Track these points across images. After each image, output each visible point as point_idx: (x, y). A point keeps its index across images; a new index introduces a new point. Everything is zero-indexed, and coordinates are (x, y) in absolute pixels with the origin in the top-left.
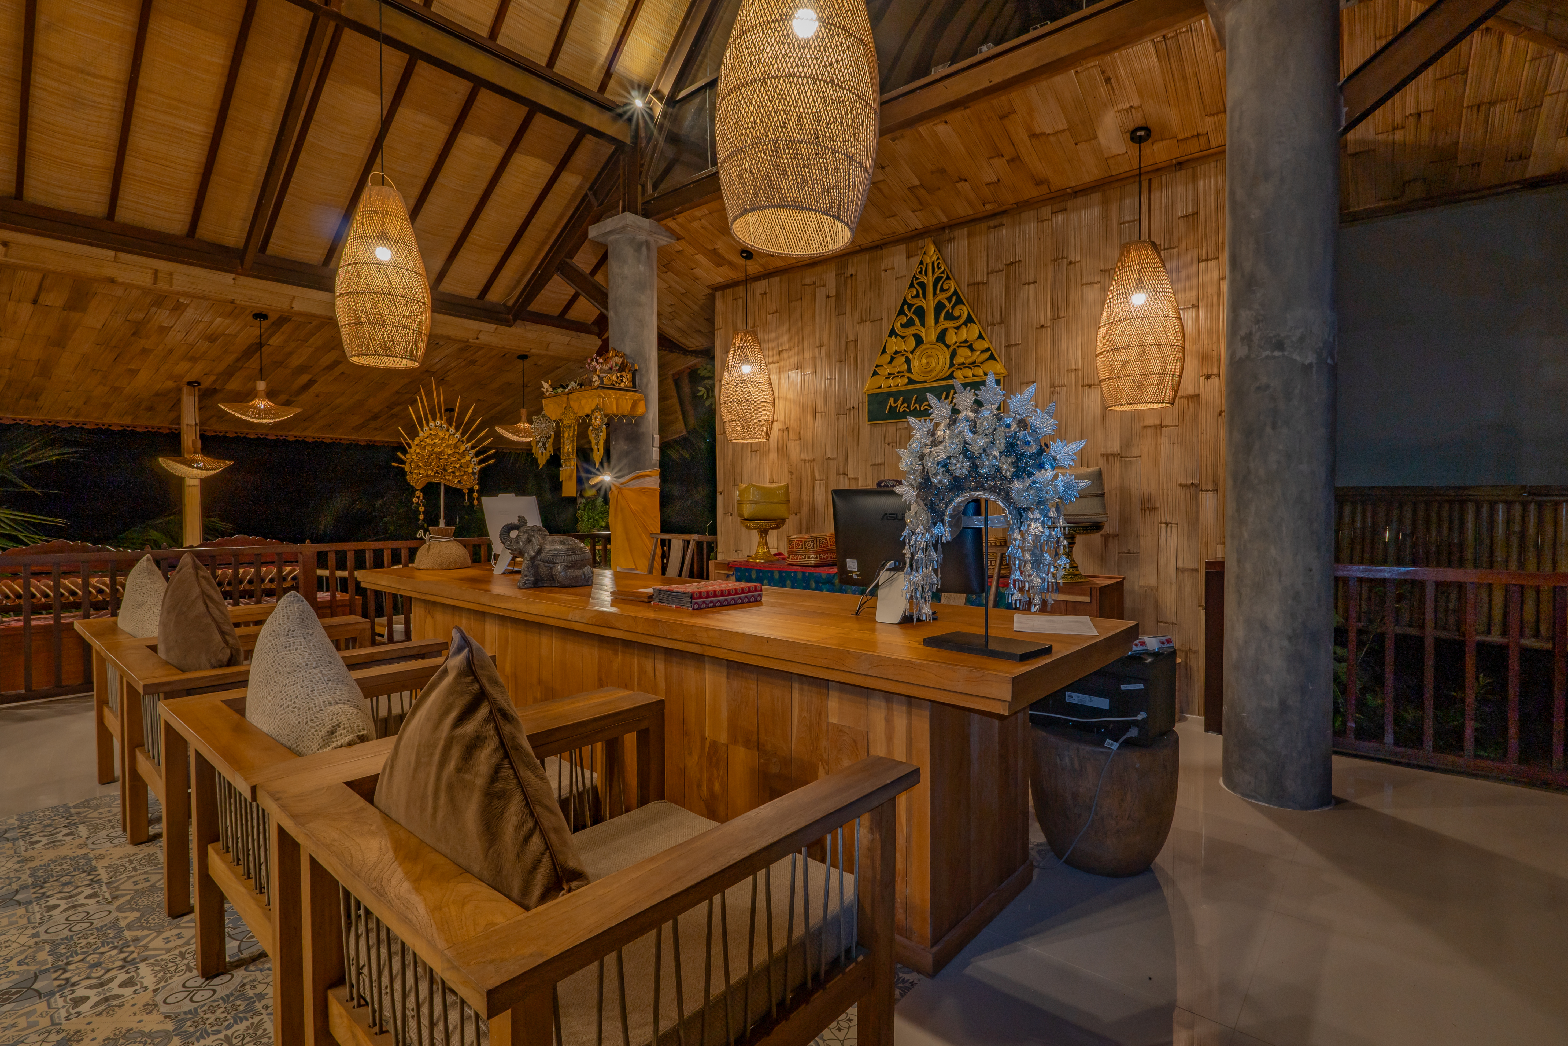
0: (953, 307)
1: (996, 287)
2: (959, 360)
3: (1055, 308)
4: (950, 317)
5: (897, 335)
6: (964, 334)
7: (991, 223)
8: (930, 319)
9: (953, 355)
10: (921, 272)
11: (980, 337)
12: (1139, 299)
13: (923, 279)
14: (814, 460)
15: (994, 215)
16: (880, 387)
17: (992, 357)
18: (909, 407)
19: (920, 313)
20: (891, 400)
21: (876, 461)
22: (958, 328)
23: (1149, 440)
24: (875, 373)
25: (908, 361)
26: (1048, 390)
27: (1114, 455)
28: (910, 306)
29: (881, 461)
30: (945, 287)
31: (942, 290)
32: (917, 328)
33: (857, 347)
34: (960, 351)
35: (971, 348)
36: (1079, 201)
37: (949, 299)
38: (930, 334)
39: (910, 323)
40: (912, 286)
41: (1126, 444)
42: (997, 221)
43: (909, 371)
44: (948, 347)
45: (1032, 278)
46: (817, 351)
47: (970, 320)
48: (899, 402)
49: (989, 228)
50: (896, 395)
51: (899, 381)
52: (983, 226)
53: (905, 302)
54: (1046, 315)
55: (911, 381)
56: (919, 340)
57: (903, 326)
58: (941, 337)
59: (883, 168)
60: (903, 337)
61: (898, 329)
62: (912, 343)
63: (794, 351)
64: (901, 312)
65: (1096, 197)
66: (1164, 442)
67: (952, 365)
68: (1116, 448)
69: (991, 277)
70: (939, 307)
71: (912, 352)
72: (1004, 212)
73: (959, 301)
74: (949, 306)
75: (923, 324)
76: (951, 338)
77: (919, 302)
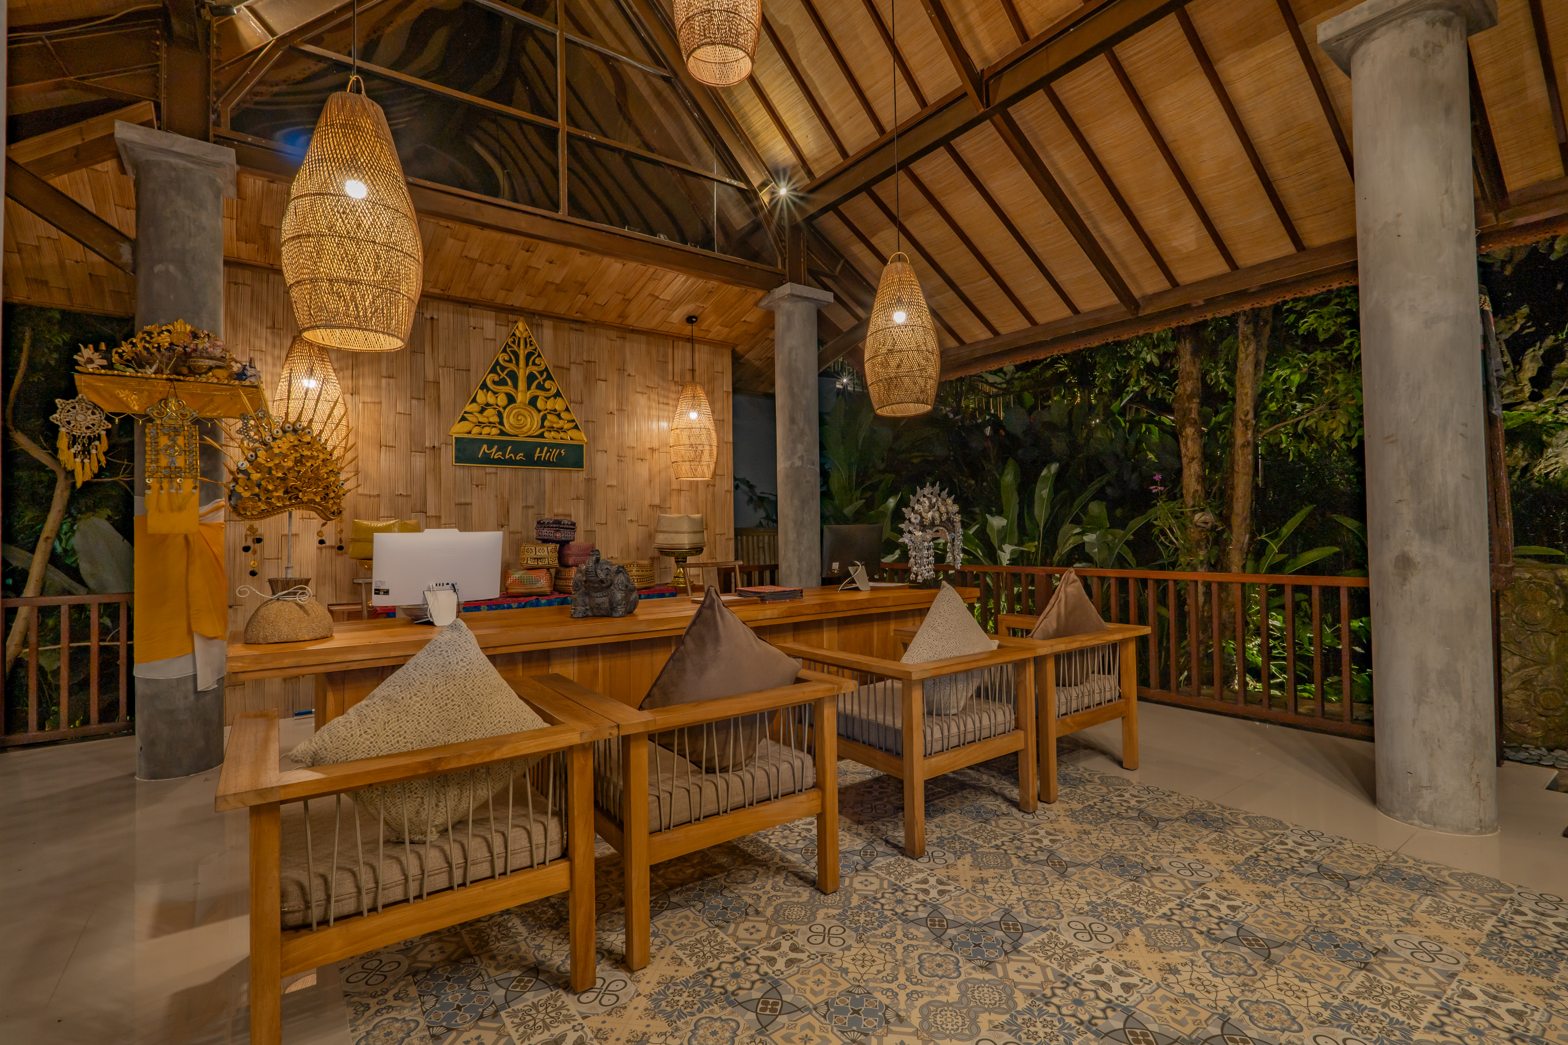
0: (544, 381)
1: (576, 375)
2: (546, 423)
3: (620, 403)
4: (540, 387)
5: (488, 390)
6: (550, 405)
7: (573, 326)
8: (522, 384)
9: (544, 418)
10: (514, 342)
11: (567, 410)
12: (693, 415)
13: (515, 348)
14: (378, 495)
15: (576, 321)
16: (470, 433)
17: (576, 427)
18: (504, 455)
19: (513, 376)
20: (485, 447)
21: (463, 501)
22: (548, 398)
23: (674, 498)
24: (463, 419)
25: (500, 415)
26: (615, 459)
27: (657, 506)
28: (503, 369)
29: (468, 500)
30: (537, 362)
31: (534, 364)
32: (509, 389)
33: (438, 389)
34: (549, 417)
35: (559, 416)
36: (635, 336)
37: (541, 373)
38: (522, 397)
39: (502, 382)
40: (504, 351)
41: (663, 500)
42: (578, 326)
43: (501, 423)
44: (539, 411)
45: (603, 377)
46: (384, 381)
47: (558, 395)
48: (494, 450)
49: (571, 329)
50: (491, 443)
51: (486, 430)
52: (566, 325)
53: (497, 363)
54: (613, 406)
55: (502, 433)
56: (511, 400)
57: (494, 383)
58: (533, 402)
59: (551, 263)
60: (495, 393)
61: (489, 383)
62: (502, 400)
63: (348, 373)
64: (493, 370)
65: (643, 338)
66: (682, 500)
67: (542, 426)
68: (657, 501)
69: (573, 367)
70: (531, 378)
71: (504, 408)
72: (584, 322)
73: (549, 377)
74: (541, 379)
75: (516, 386)
76: (540, 404)
77: (512, 366)
